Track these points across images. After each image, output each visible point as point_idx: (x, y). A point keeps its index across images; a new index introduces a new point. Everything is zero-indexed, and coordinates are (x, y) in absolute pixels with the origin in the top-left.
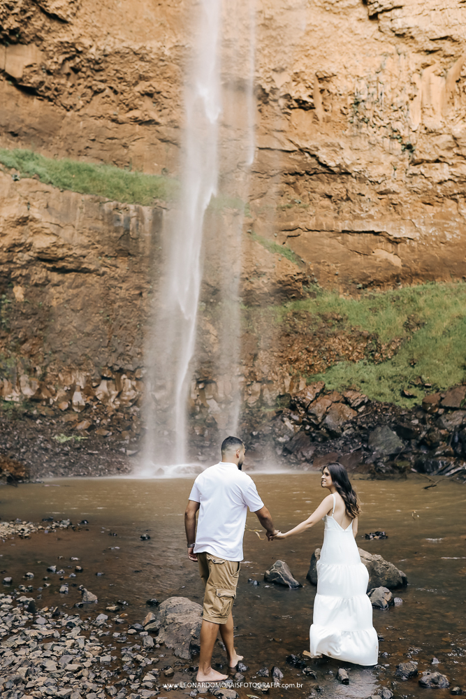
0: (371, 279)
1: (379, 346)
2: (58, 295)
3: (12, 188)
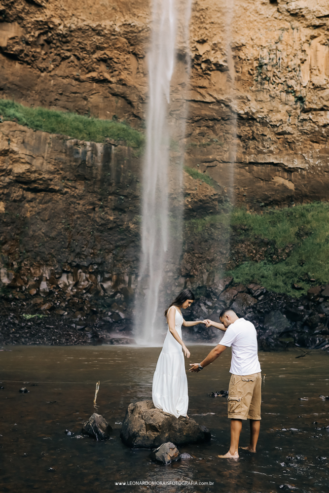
0: (271, 199)
1: (276, 250)
2: (31, 209)
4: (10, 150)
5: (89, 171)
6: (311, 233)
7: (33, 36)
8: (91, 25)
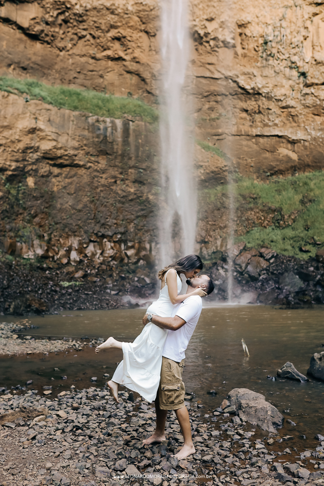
0: (276, 169)
1: (283, 216)
2: (57, 183)
3: (24, 107)
4: (38, 128)
5: (110, 146)
6: (314, 200)
7: (52, 16)
8: (105, 4)
